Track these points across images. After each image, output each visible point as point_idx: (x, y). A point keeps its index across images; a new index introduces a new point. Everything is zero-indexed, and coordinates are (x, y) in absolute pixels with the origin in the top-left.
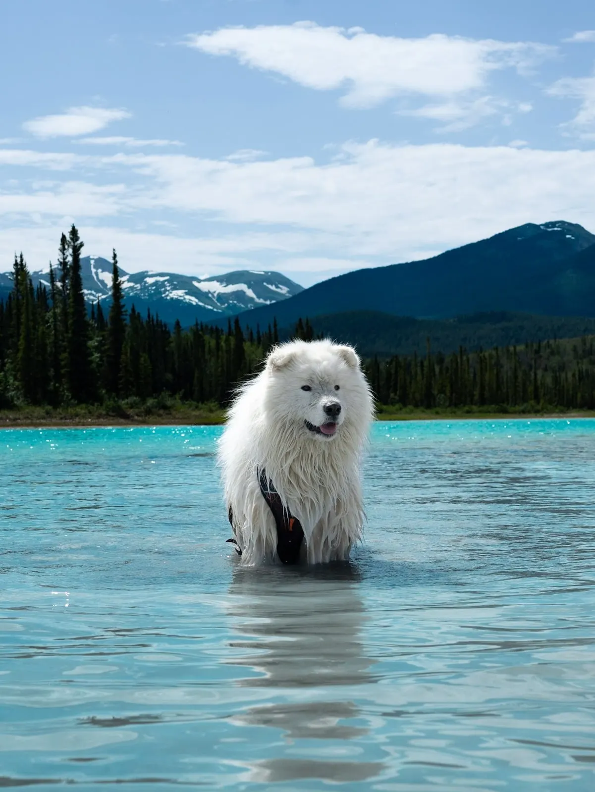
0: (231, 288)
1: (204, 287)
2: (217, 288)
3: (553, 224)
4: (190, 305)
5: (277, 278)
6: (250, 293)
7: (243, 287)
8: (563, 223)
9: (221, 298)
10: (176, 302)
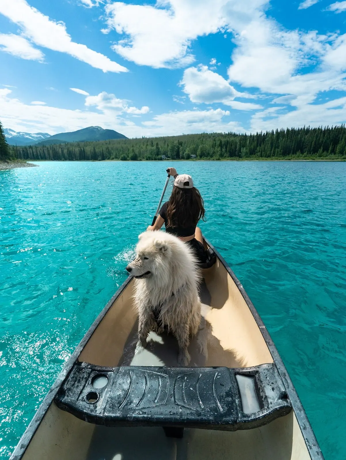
0: (38, 136)
1: (33, 135)
2: (36, 136)
3: (96, 127)
4: (30, 139)
5: (47, 134)
6: (42, 137)
7: (41, 136)
8: (98, 126)
9: (37, 138)
10: (27, 138)
